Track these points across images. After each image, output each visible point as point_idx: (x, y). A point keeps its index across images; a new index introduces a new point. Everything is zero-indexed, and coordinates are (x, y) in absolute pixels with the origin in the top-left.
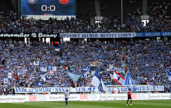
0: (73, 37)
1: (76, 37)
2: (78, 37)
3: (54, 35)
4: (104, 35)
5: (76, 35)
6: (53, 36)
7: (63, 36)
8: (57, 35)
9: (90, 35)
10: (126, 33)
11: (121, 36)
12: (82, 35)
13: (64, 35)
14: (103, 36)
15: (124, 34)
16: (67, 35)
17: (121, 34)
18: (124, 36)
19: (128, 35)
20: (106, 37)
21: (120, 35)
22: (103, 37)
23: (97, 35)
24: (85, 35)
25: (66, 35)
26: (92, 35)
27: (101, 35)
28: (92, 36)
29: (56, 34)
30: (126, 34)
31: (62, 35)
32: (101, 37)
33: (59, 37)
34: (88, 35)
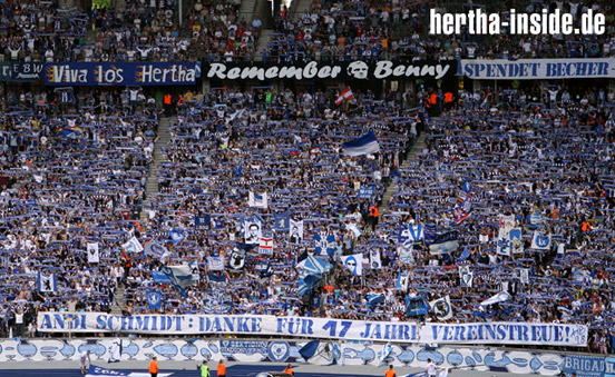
0: (511, 74)
1: (521, 75)
2: (530, 77)
3: (439, 67)
5: (522, 65)
6: (432, 73)
7: (474, 70)
9: (579, 64)
12: (549, 65)
13: (477, 66)
16: (489, 66)
23: (607, 65)
24: (560, 65)
25: (483, 67)
26: (585, 64)
28: (585, 69)
29: (443, 64)
31: (466, 68)
33: (458, 74)
34: (572, 66)
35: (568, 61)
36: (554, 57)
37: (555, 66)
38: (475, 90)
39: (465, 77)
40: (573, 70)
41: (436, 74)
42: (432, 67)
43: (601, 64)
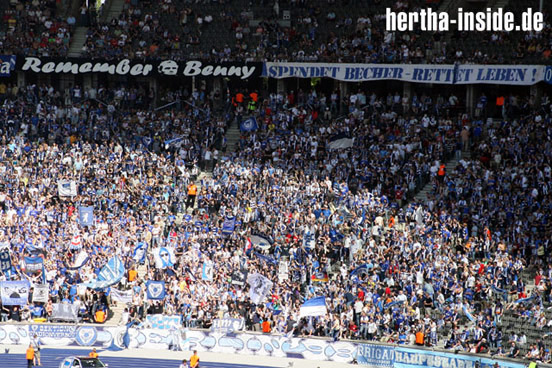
0: (312, 75)
3: (245, 68)
4: (427, 71)
5: (323, 68)
6: (238, 74)
7: (278, 71)
9: (376, 69)
10: (506, 67)
11: (488, 78)
12: (348, 69)
13: (281, 68)
14: (423, 75)
15: (499, 70)
16: (292, 68)
17: (490, 70)
18: (497, 79)
19: (515, 75)
20: (433, 81)
21: (484, 74)
22: (420, 78)
23: (401, 70)
24: (358, 69)
25: (286, 70)
26: (381, 69)
27: (416, 70)
28: (380, 74)
29: (249, 65)
30: (509, 70)
31: (271, 70)
32: (414, 78)
33: (262, 76)
34: (369, 71)
35: (365, 66)
36: (352, 62)
37: (353, 70)
38: (278, 91)
39: (270, 78)
40: (370, 74)
41: (242, 74)
42: (239, 69)
43: (396, 69)
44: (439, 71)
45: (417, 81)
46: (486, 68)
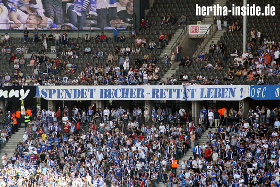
0: (75, 97)
1: (82, 97)
2: (88, 98)
4: (162, 90)
5: (83, 90)
6: (17, 96)
7: (48, 93)
8: (28, 91)
9: (124, 90)
10: (221, 87)
11: (209, 96)
12: (102, 90)
13: (50, 91)
14: (159, 94)
15: (216, 89)
16: (59, 91)
17: (209, 90)
18: (215, 96)
19: (228, 92)
20: (168, 98)
21: (206, 93)
22: (158, 97)
23: (143, 90)
24: (110, 90)
25: (55, 91)
26: (127, 90)
27: (154, 90)
28: (127, 94)
29: (25, 89)
30: (223, 89)
31: (43, 92)
32: (153, 97)
33: (36, 97)
34: (119, 91)
35: (115, 87)
36: (105, 84)
37: (106, 91)
38: (48, 108)
39: (42, 98)
40: (119, 94)
41: (20, 96)
42: (17, 91)
43: (139, 90)
44: (171, 90)
45: (156, 99)
46: (206, 87)
